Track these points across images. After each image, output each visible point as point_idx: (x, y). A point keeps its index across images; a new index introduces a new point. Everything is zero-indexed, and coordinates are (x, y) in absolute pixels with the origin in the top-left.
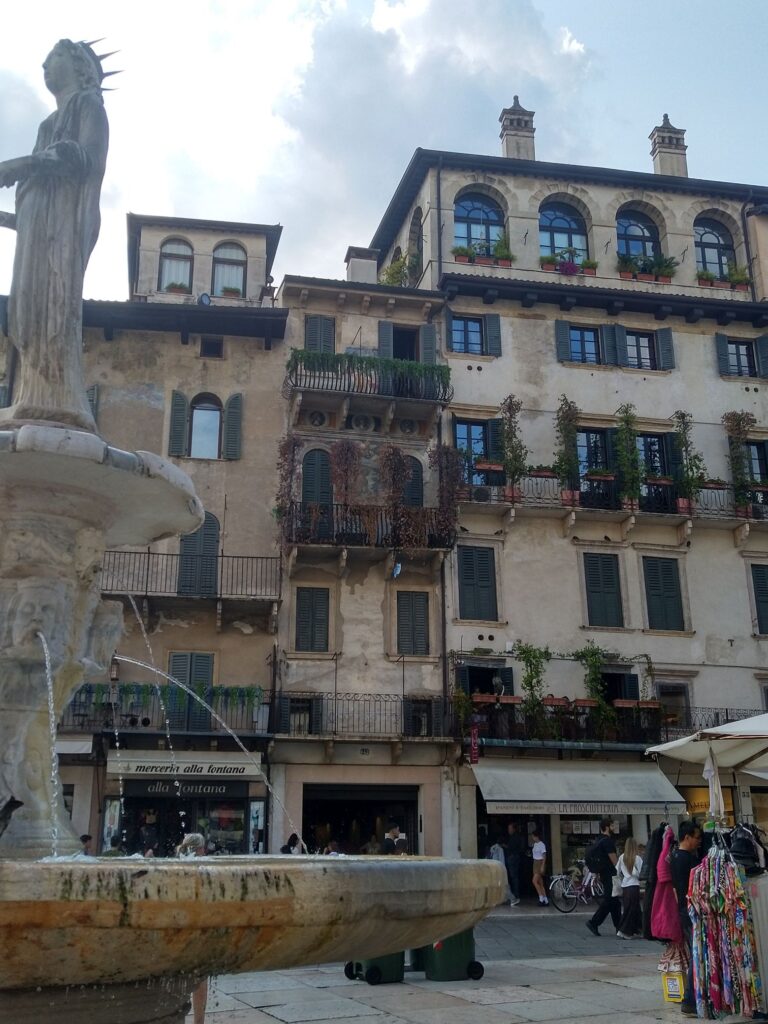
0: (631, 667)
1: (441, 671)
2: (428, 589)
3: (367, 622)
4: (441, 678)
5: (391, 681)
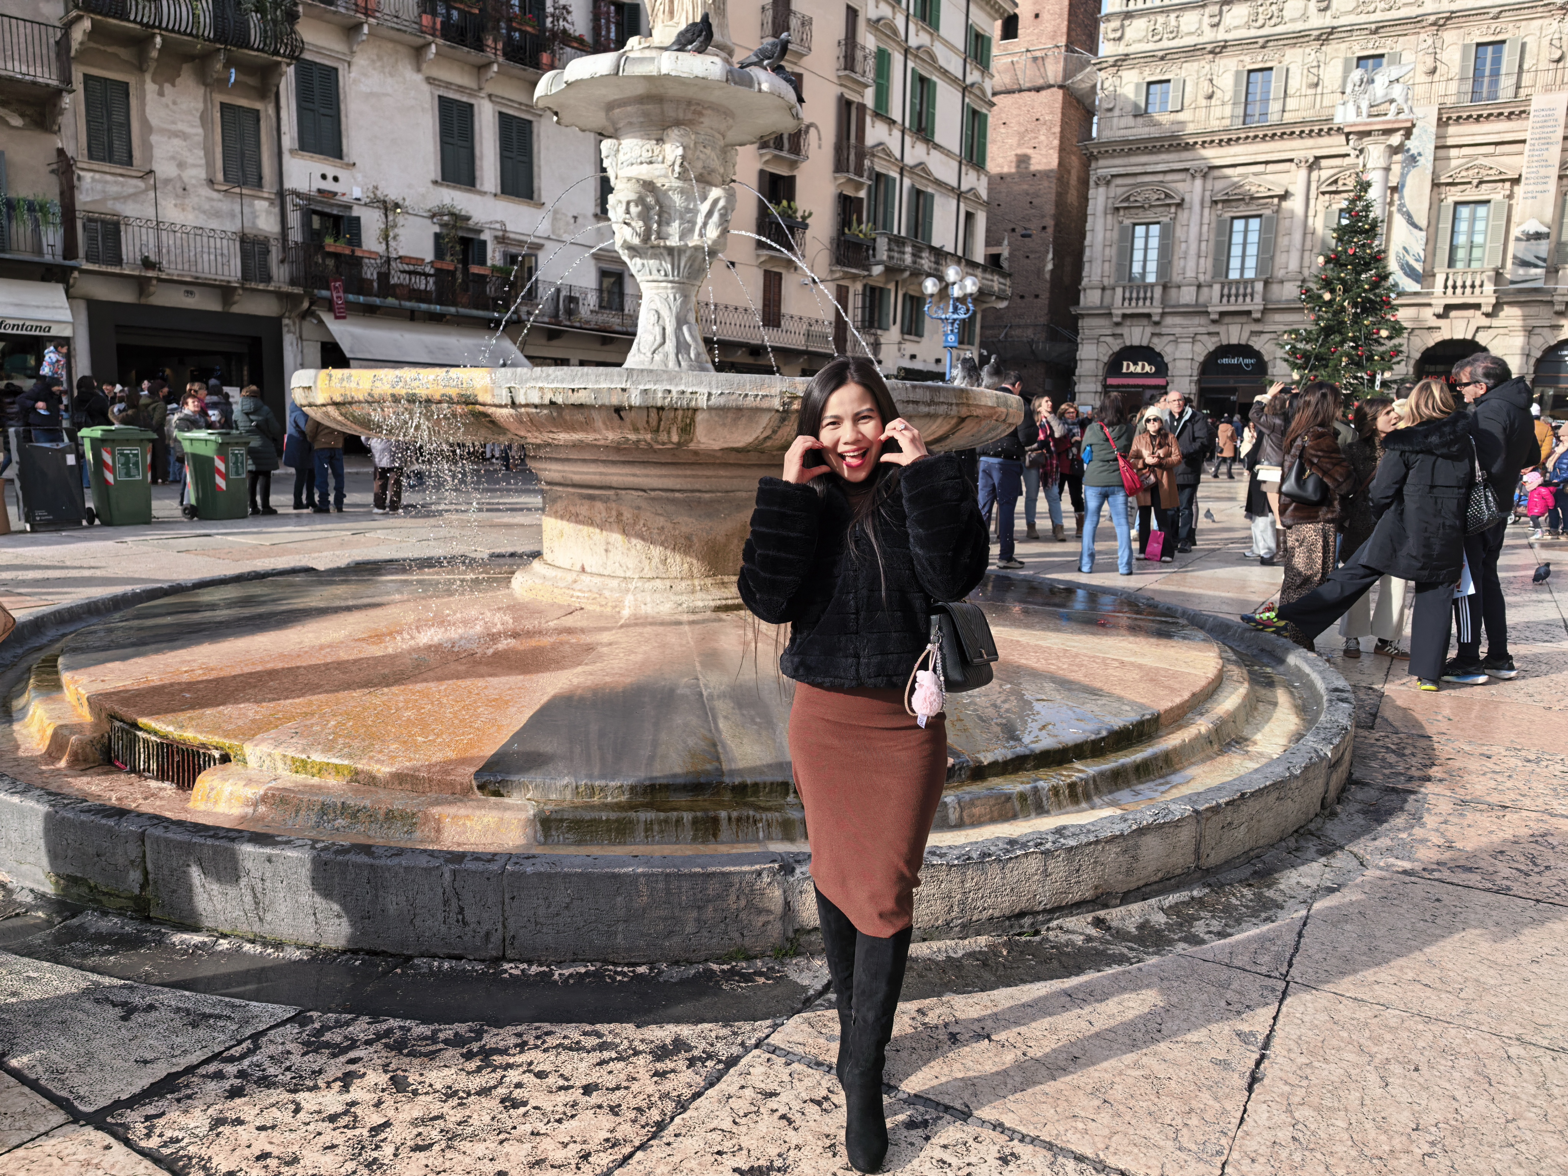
0: (480, 231)
1: (277, 210)
2: (258, 105)
3: (184, 136)
4: (278, 219)
5: (217, 214)
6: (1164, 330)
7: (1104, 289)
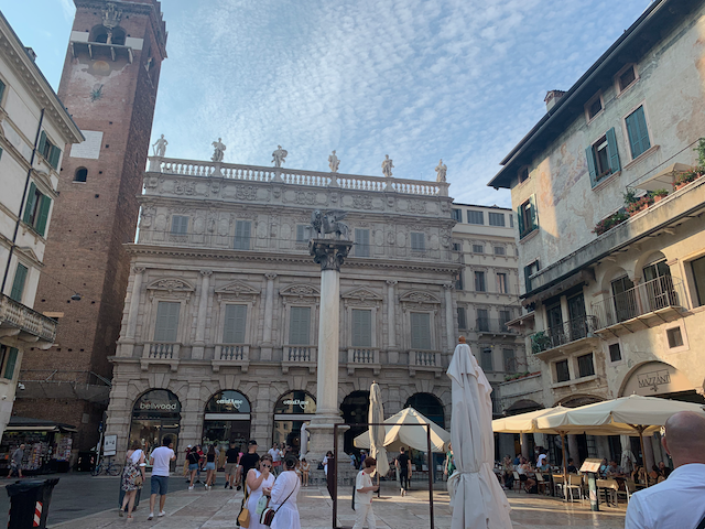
6: (180, 378)
7: (135, 345)
